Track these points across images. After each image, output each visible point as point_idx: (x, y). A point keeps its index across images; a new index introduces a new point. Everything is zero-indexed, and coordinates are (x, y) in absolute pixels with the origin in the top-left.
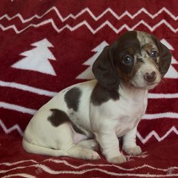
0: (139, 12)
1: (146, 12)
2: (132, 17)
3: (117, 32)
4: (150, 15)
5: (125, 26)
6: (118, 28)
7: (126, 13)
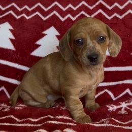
0: (80, 5)
1: (86, 4)
2: (75, 9)
3: (63, 20)
4: (89, 7)
5: (69, 15)
6: (63, 17)
7: (70, 5)
